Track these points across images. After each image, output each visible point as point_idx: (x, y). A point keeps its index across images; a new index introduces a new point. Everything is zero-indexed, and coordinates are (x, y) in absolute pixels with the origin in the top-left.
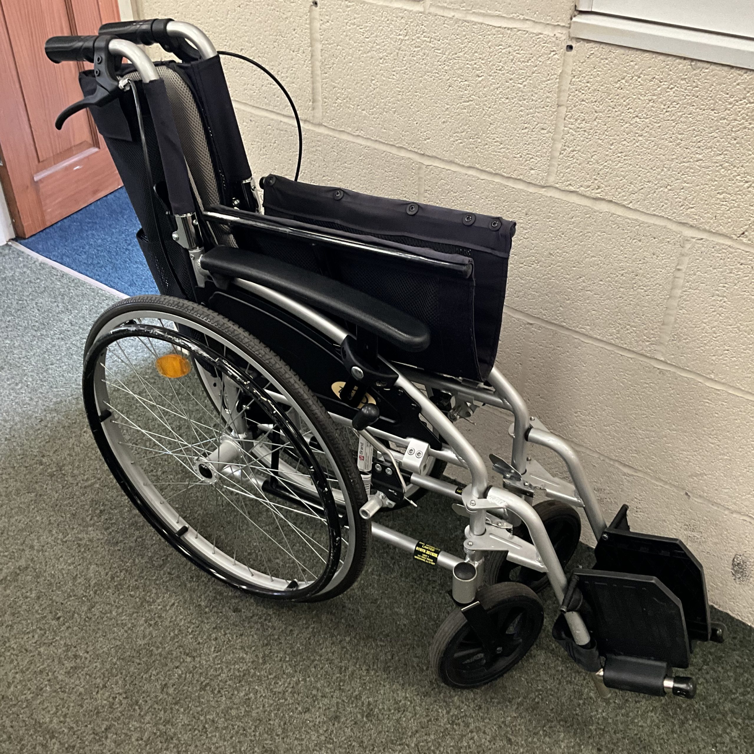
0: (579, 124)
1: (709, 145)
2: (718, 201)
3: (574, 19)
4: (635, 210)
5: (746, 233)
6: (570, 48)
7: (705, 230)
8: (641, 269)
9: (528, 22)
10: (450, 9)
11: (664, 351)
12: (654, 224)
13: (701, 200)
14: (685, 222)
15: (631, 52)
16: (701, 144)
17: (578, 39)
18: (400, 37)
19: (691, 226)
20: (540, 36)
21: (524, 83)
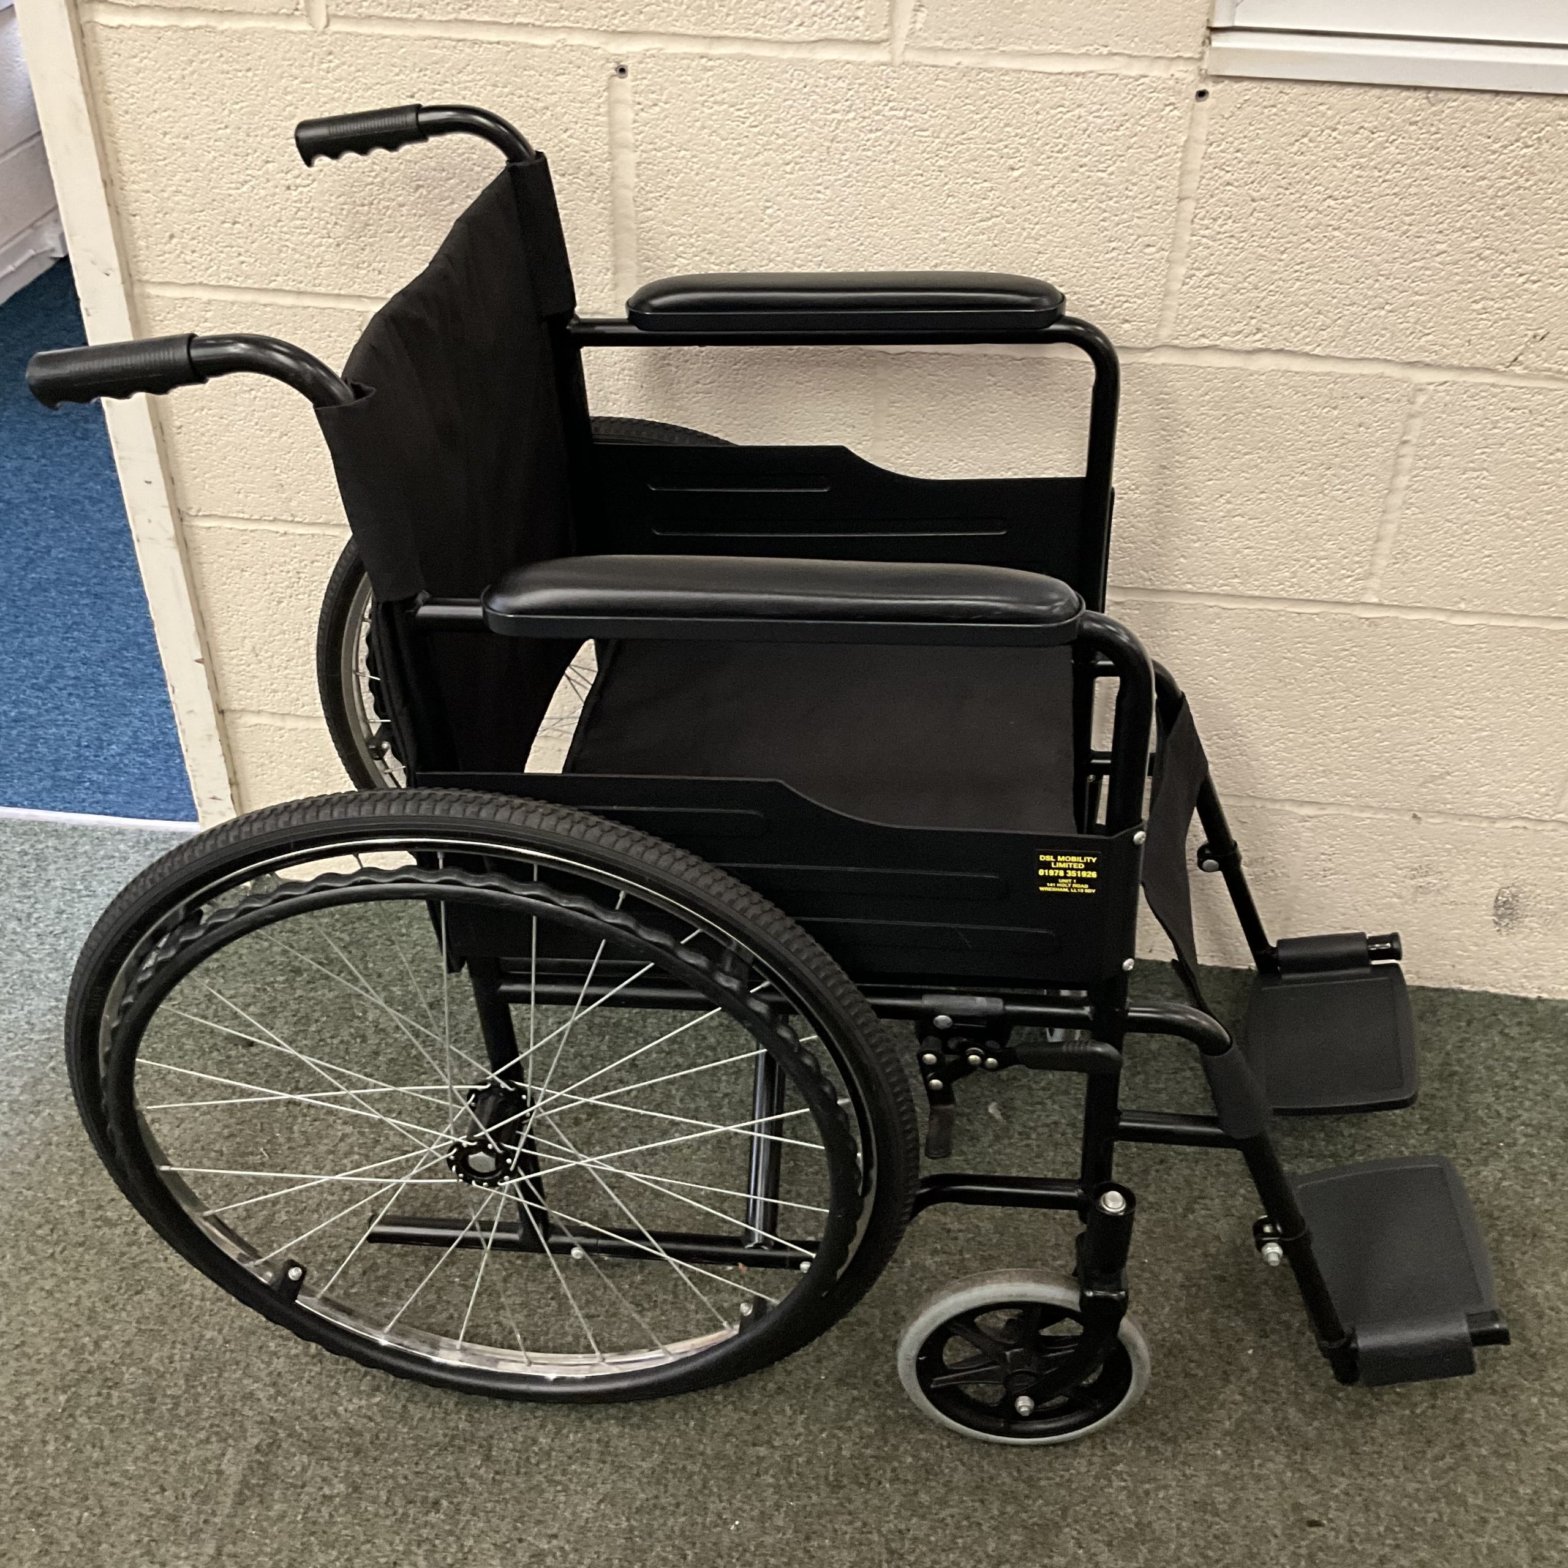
0: (1221, 226)
1: (1458, 225)
2: (1474, 315)
3: (1214, 44)
4: (1328, 357)
5: (1521, 358)
6: (1202, 94)
7: (1451, 368)
8: (1336, 456)
9: (1116, 58)
10: (950, 50)
11: (1376, 586)
12: (1362, 375)
13: (1445, 318)
14: (1416, 360)
15: (1318, 89)
16: (1445, 226)
17: (1220, 78)
18: (834, 116)
19: (1428, 365)
20: (1142, 80)
21: (1110, 170)
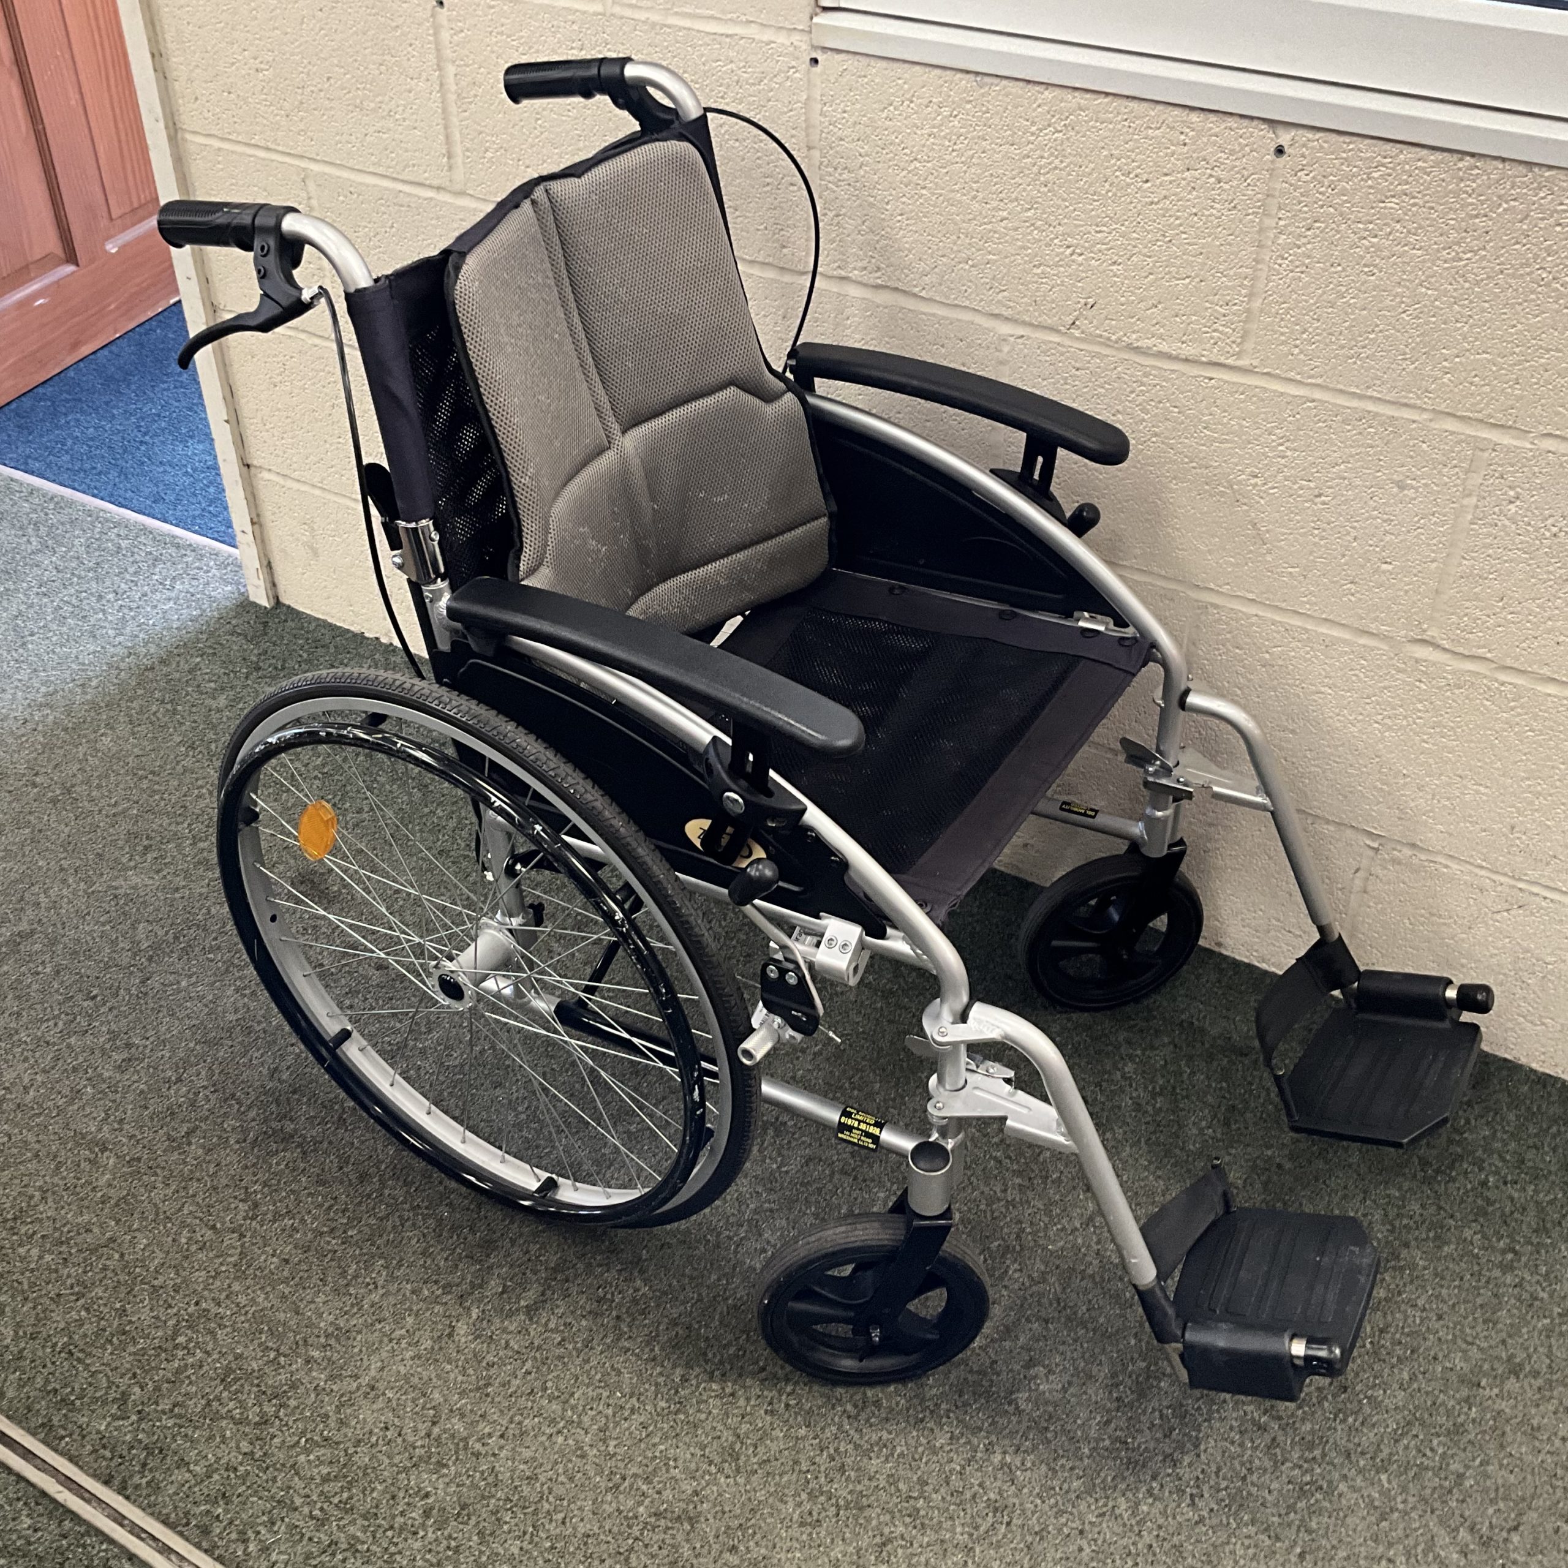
1: (1014, 196)
2: (1036, 278)
3: (816, 20)
4: (931, 300)
6: (815, 61)
7: (1025, 323)
9: (753, 25)
10: (640, 8)
12: (958, 320)
14: (997, 312)
15: (896, 65)
16: (1004, 195)
17: (825, 49)
20: (772, 45)
